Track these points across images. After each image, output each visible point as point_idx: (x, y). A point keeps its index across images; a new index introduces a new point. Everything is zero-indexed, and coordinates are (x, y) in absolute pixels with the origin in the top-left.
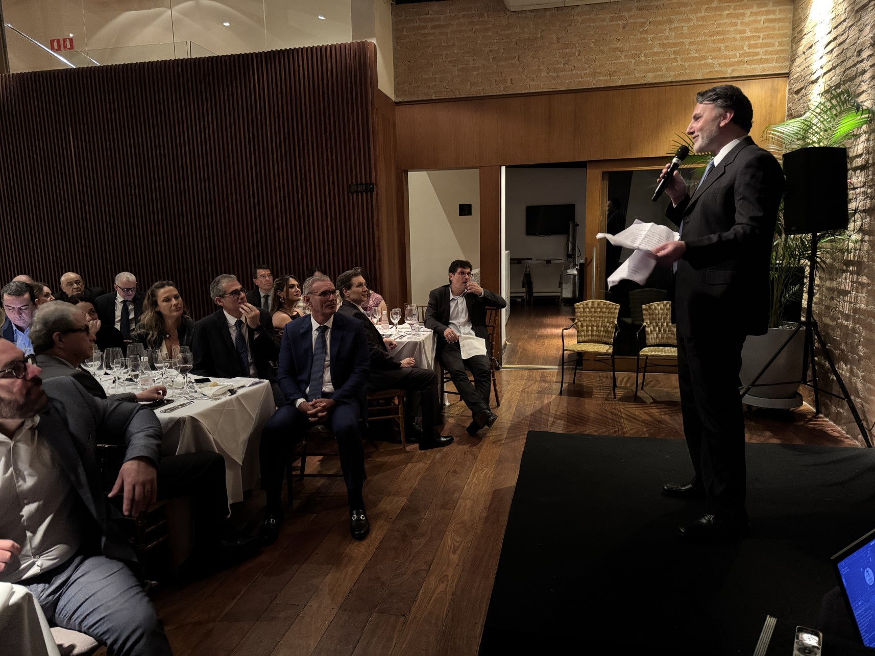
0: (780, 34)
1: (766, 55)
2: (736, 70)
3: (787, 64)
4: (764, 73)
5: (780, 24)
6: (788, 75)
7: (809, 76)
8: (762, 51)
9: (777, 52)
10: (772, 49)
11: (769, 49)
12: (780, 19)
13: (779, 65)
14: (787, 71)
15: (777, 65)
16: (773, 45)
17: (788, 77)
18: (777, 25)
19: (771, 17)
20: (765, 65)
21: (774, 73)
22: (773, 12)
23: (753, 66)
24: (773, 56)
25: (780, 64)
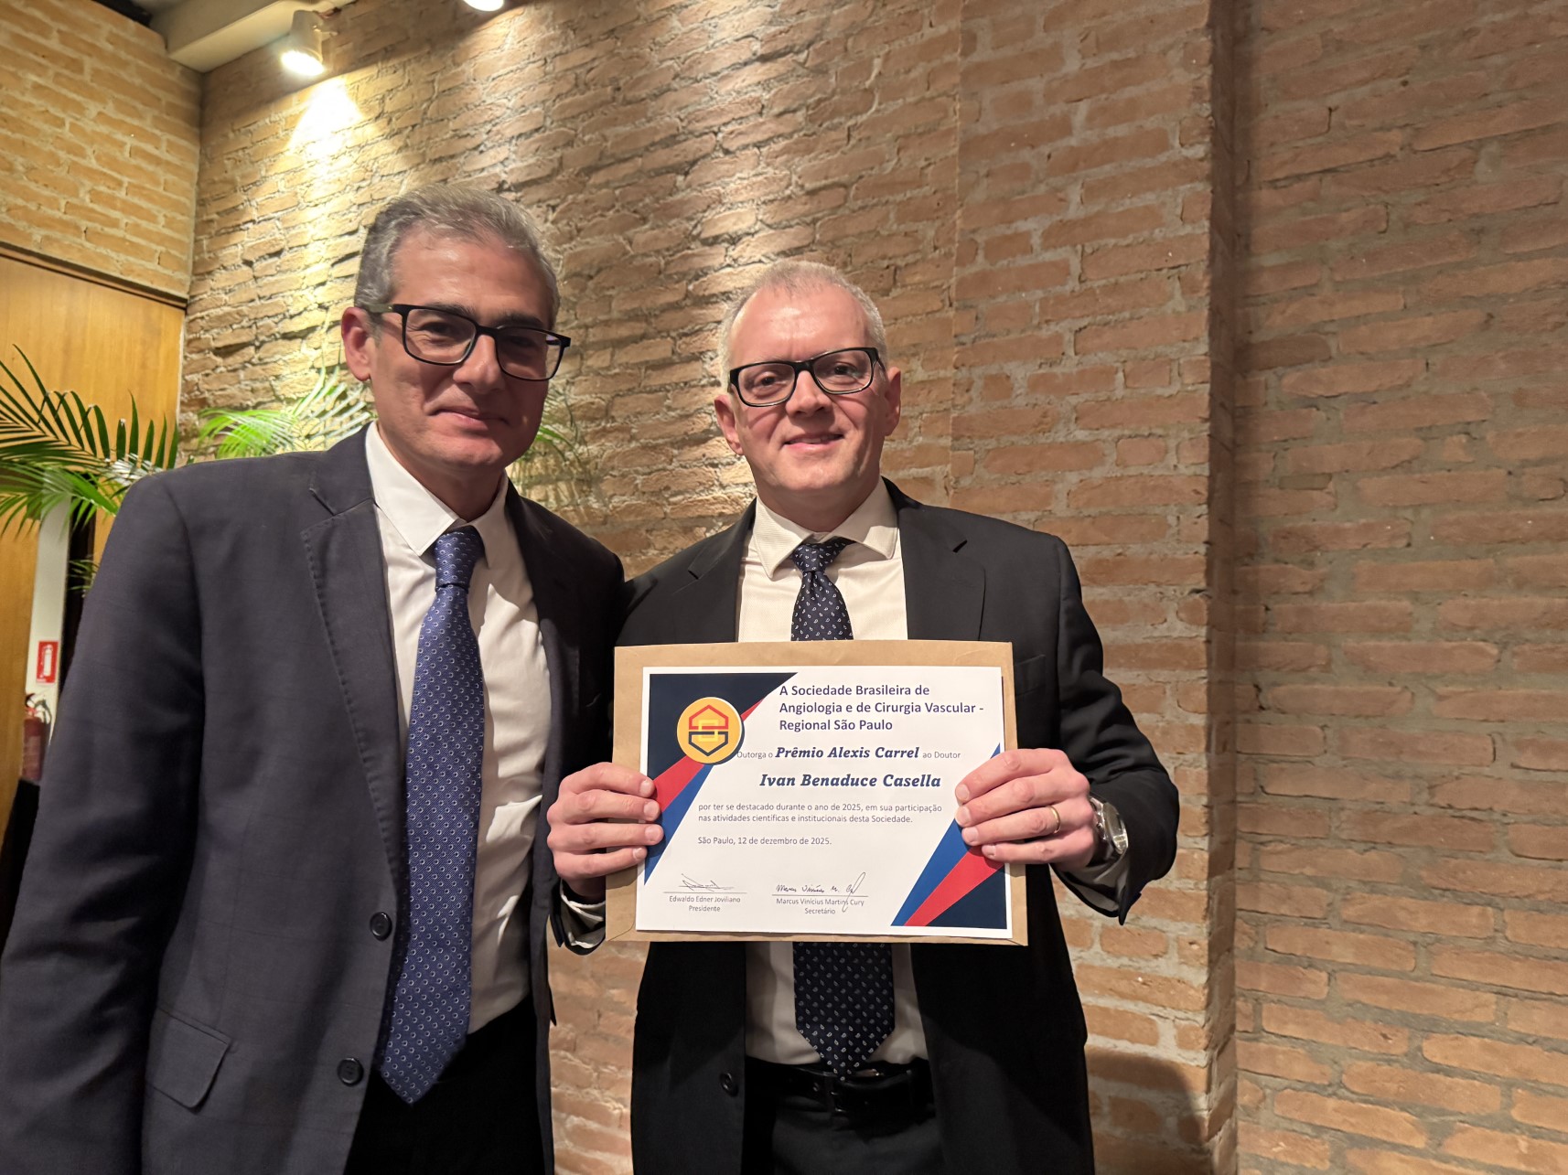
0: (169, 198)
1: (136, 235)
2: (57, 241)
3: (185, 277)
4: (130, 278)
5: (170, 177)
6: (184, 305)
7: (276, 320)
8: (125, 221)
9: (162, 240)
10: (151, 227)
11: (144, 224)
12: (168, 163)
13: (166, 272)
14: (184, 295)
15: (160, 269)
16: (152, 218)
17: (185, 309)
18: (163, 175)
19: (150, 148)
20: (132, 259)
21: (154, 286)
22: (154, 140)
23: (102, 250)
24: (154, 246)
25: (168, 272)
